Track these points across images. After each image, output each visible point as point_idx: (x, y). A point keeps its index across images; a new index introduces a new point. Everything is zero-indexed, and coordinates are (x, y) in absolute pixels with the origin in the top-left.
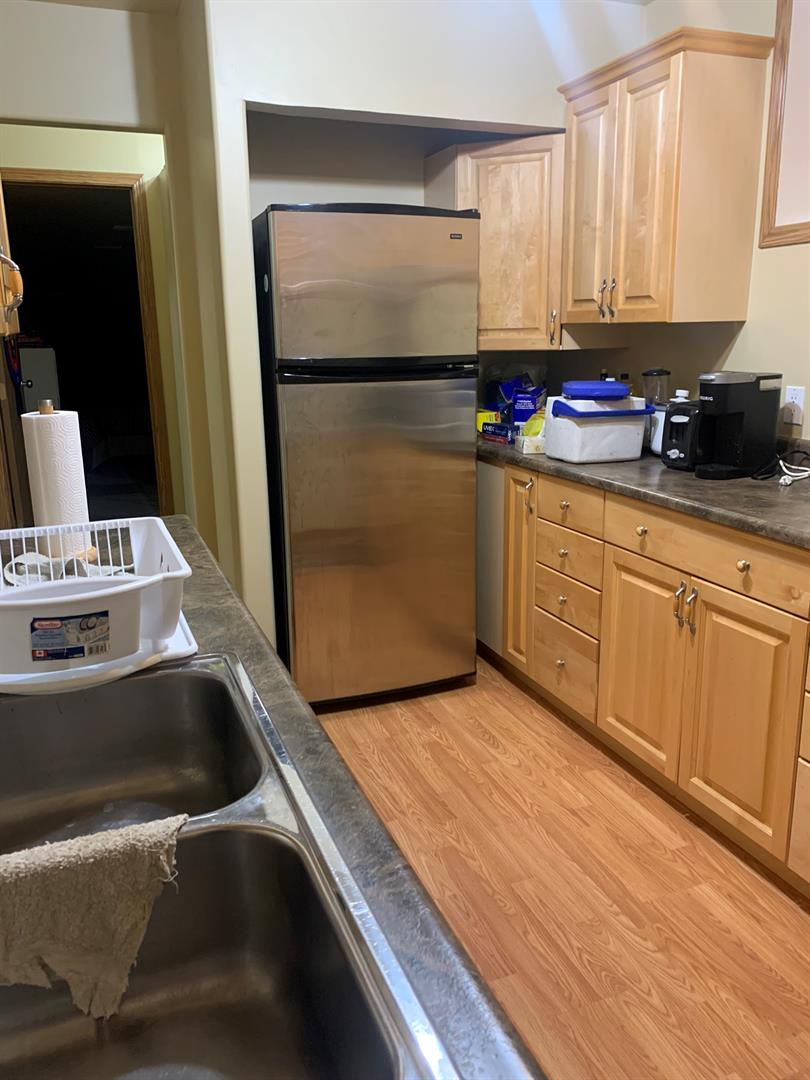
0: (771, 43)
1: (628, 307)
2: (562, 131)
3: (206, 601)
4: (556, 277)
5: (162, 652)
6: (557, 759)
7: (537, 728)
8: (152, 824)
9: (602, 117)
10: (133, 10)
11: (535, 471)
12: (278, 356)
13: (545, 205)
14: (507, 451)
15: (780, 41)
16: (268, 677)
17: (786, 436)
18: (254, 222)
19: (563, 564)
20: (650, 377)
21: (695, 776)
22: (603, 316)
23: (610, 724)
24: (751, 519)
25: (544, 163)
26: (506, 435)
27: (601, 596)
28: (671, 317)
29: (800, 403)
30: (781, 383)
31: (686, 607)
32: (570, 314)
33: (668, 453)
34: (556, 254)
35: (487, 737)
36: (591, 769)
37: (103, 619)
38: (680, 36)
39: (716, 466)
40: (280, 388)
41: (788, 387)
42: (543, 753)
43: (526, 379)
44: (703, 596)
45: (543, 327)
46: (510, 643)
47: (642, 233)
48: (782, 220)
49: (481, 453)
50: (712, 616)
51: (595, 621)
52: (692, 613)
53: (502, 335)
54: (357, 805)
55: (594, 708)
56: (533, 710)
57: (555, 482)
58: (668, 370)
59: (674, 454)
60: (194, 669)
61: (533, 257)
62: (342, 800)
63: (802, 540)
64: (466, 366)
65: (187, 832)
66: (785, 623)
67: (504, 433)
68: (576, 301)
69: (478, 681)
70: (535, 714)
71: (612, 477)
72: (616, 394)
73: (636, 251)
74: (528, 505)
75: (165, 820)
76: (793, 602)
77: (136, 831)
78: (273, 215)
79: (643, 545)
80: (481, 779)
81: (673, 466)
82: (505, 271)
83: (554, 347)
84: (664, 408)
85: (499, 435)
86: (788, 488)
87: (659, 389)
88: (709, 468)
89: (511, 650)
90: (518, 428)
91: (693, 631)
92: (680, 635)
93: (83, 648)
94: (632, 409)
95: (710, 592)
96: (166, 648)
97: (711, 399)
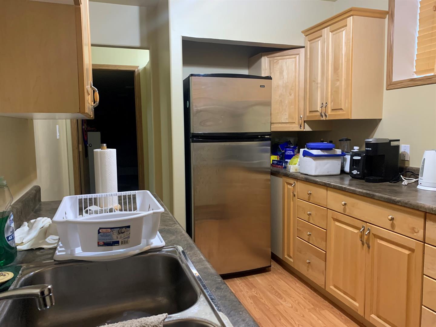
0: (387, 13)
1: (333, 113)
2: (304, 47)
3: (166, 226)
4: (302, 102)
5: (150, 245)
6: (308, 304)
7: (298, 290)
8: (152, 317)
9: (319, 41)
10: (141, 6)
11: (296, 179)
12: (192, 132)
13: (297, 75)
14: (283, 171)
15: (390, 12)
16: (196, 257)
17: (403, 165)
18: (184, 81)
19: (309, 218)
20: (342, 142)
21: (373, 314)
22: (322, 117)
23: (331, 289)
24: (394, 198)
25: (296, 60)
26: (282, 165)
27: (326, 232)
28: (351, 117)
29: (408, 151)
30: (399, 143)
31: (366, 237)
32: (308, 116)
33: (352, 172)
34: (302, 94)
35: (277, 294)
36: (324, 310)
37: (128, 229)
38: (351, 10)
39: (373, 177)
40: (192, 144)
41: (402, 145)
42: (302, 302)
43: (289, 143)
44: (373, 231)
45: (297, 122)
46: (286, 253)
47: (338, 84)
48: (395, 79)
49: (272, 172)
50: (377, 241)
51: (324, 243)
52: (368, 239)
53: (280, 125)
54: (242, 312)
55: (324, 282)
56: (296, 283)
57: (305, 184)
58: (350, 139)
59: (355, 172)
60: (163, 252)
61: (292, 95)
62: (235, 309)
63: (418, 206)
64: (266, 136)
65: (167, 322)
66: (412, 244)
67: (281, 164)
68: (310, 112)
69: (272, 269)
70: (297, 285)
71: (330, 181)
72: (329, 147)
73: (336, 92)
74: (293, 193)
75: (158, 316)
76: (415, 234)
77: (145, 320)
78: (192, 78)
79: (345, 210)
80: (275, 313)
81: (354, 177)
82: (281, 100)
83: (302, 130)
84: (350, 154)
85: (279, 165)
86: (406, 186)
87: (346, 147)
88: (371, 178)
89: (286, 256)
90: (287, 162)
91: (369, 247)
92: (363, 249)
93: (119, 241)
94: (336, 154)
95: (376, 230)
96: (152, 243)
97: (370, 149)
